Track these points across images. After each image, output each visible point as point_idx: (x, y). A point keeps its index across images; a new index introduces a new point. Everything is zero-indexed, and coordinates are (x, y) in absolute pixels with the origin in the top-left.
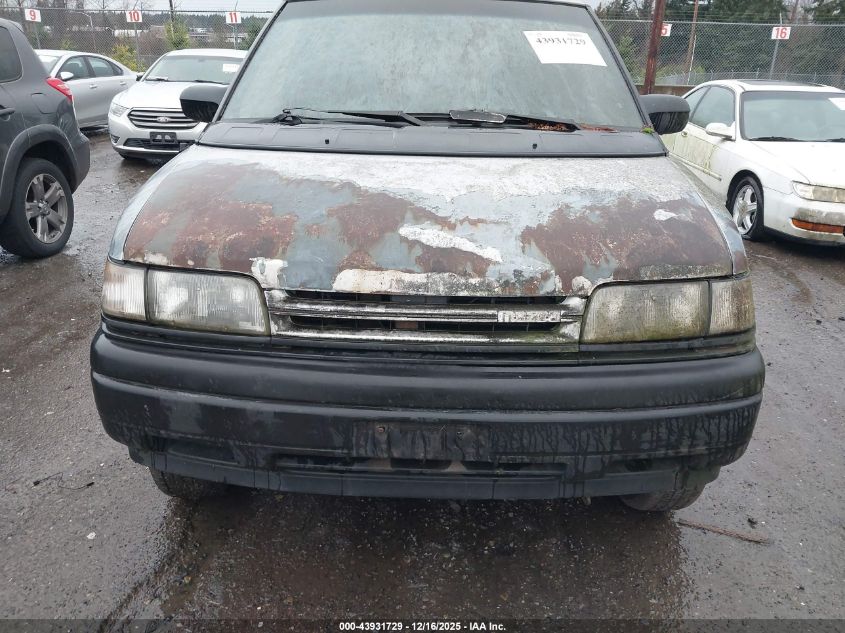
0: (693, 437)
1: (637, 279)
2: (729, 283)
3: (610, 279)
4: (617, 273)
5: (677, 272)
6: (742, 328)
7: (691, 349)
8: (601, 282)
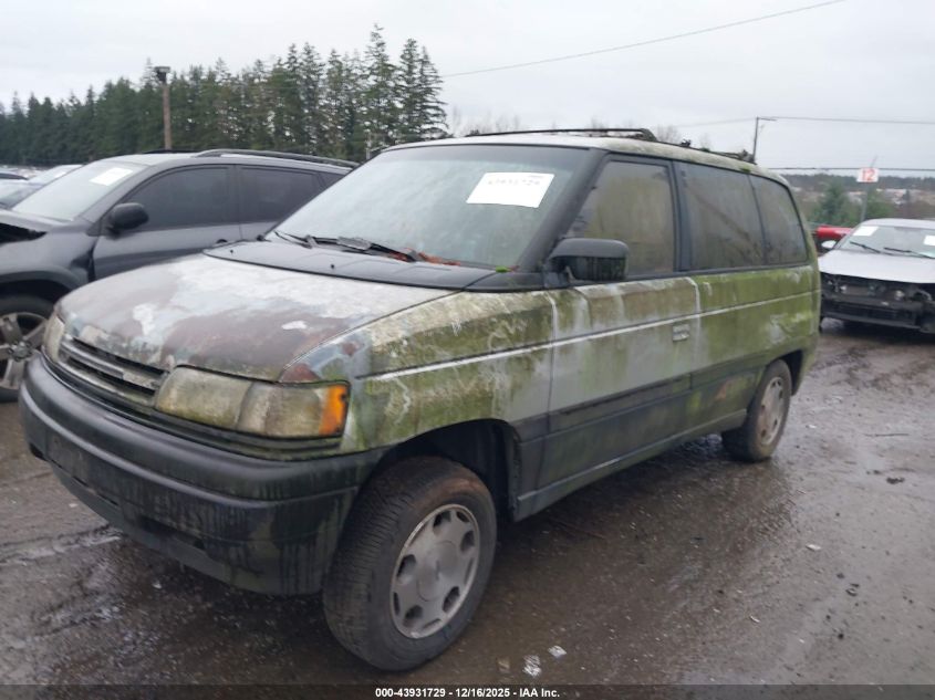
0: (188, 516)
1: (201, 366)
2: (269, 389)
3: (185, 362)
4: (193, 358)
5: (232, 367)
6: (270, 433)
7: (228, 441)
8: (180, 362)
